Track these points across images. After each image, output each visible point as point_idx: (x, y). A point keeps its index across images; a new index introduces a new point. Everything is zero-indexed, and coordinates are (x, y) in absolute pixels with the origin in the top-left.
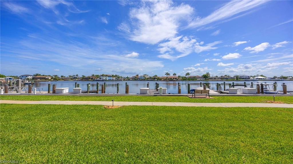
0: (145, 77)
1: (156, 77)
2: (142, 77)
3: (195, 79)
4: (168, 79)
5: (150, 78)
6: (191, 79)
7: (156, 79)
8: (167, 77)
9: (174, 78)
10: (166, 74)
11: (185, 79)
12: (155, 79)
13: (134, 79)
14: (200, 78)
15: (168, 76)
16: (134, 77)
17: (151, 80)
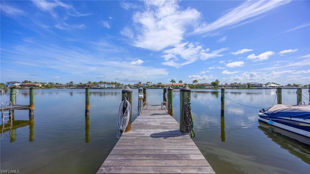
0: (148, 84)
1: (161, 85)
2: (144, 85)
3: (203, 87)
4: (174, 87)
5: (154, 85)
6: (199, 87)
7: (161, 86)
8: (173, 85)
9: (180, 86)
10: (171, 81)
11: (193, 86)
12: (159, 86)
13: (136, 87)
14: (208, 85)
15: (173, 83)
16: (136, 85)
17: (155, 87)
